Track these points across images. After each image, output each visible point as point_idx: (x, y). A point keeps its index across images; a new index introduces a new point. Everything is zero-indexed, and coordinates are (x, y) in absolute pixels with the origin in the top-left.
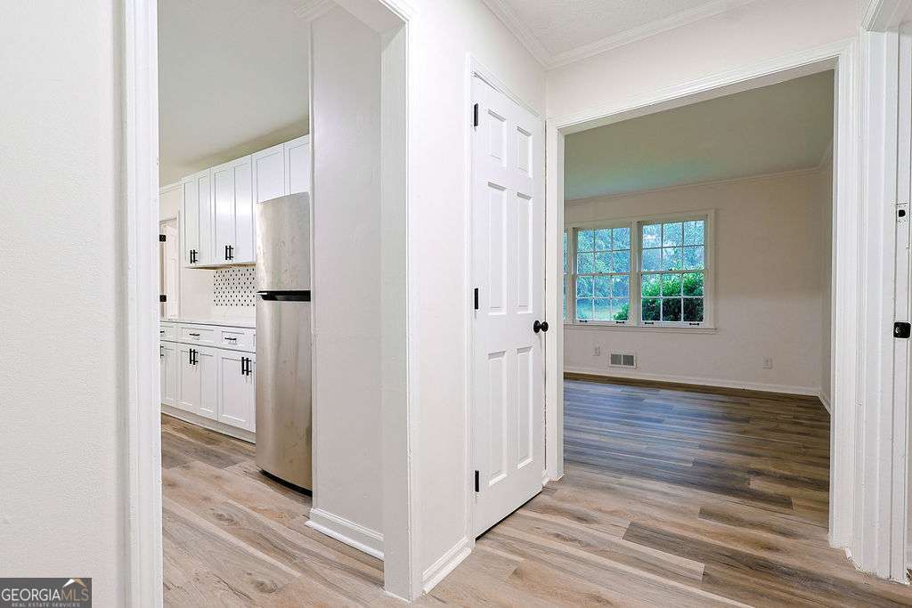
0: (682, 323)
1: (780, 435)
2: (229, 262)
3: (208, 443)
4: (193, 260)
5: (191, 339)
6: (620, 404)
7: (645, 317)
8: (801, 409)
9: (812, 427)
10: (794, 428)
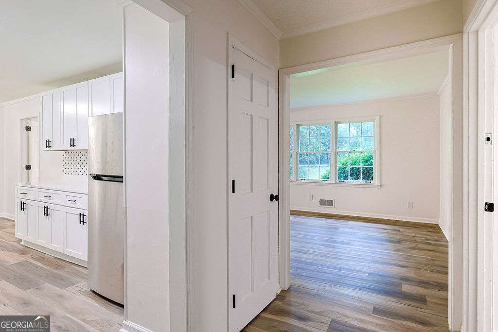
0: (361, 181)
1: (418, 251)
2: (72, 148)
3: (56, 268)
4: (48, 146)
5: (45, 199)
6: (324, 232)
7: (340, 177)
8: (429, 233)
9: (435, 245)
10: (425, 247)
